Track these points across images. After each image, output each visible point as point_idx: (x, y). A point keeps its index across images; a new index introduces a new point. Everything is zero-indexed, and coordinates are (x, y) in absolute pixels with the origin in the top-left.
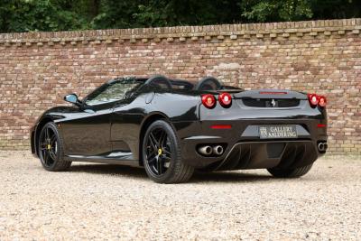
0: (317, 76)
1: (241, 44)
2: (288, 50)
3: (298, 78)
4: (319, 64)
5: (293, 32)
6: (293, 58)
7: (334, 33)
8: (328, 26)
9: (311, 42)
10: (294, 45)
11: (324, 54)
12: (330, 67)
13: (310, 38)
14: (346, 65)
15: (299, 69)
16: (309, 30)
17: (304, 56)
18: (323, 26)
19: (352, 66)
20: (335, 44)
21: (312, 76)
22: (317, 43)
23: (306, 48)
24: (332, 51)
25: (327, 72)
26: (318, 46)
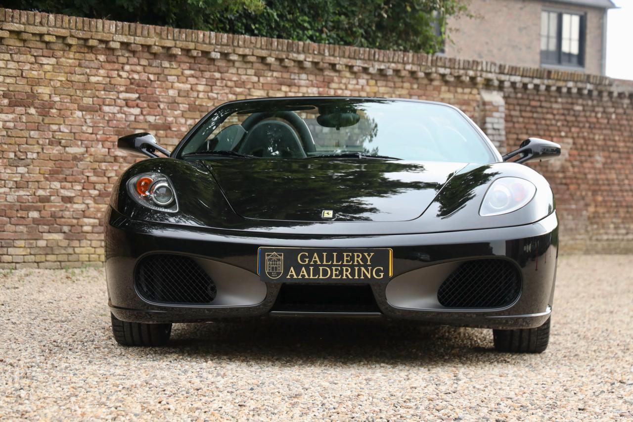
0: (46, 121)
3: (14, 120)
4: (50, 97)
5: (17, 30)
6: (8, 80)
7: (81, 42)
8: (74, 27)
9: (40, 52)
10: (11, 54)
11: (60, 78)
12: (68, 104)
13: (40, 45)
14: (91, 103)
15: (17, 103)
16: (44, 30)
17: (27, 78)
18: (67, 26)
19: (100, 105)
20: (77, 62)
21: (38, 119)
22: (49, 57)
23: (31, 63)
24: (72, 74)
25: (62, 112)
26: (50, 63)
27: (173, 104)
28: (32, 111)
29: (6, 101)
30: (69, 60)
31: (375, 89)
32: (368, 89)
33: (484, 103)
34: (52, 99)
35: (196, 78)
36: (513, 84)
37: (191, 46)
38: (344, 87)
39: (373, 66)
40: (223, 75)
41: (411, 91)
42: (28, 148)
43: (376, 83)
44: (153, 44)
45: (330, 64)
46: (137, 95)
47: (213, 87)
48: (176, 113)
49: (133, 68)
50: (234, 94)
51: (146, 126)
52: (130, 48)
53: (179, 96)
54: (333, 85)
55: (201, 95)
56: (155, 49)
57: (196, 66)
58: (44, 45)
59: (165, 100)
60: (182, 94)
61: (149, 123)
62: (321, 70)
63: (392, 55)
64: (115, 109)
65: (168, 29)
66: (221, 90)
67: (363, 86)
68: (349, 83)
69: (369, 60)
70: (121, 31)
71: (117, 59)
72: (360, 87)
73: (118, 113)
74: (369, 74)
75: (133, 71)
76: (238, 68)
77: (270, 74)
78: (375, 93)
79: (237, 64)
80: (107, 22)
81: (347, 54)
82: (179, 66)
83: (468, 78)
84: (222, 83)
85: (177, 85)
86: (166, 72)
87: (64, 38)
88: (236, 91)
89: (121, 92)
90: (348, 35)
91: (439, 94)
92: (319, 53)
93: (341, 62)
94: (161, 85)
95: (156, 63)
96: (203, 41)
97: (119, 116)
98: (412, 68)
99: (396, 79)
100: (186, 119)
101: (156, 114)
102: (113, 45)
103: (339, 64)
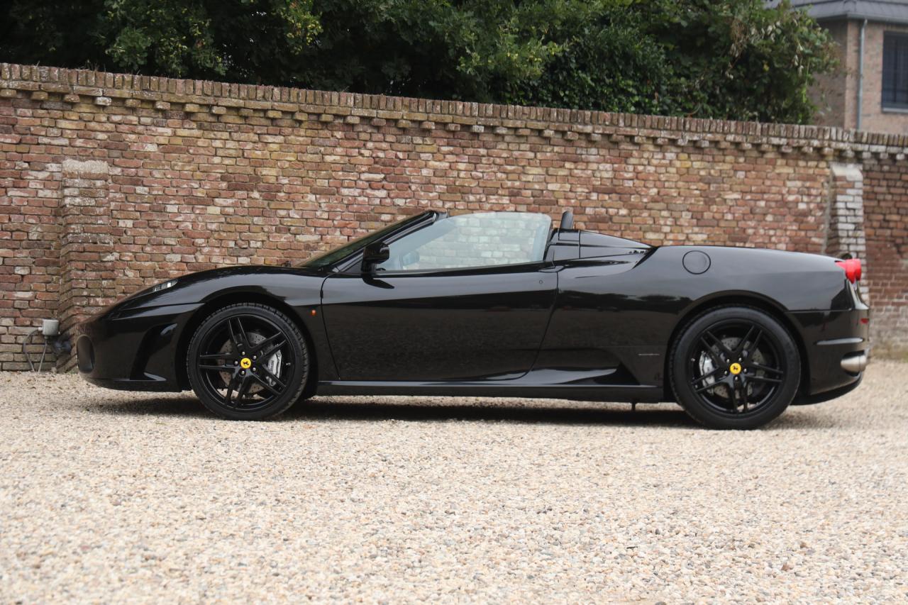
0: (272, 205)
1: (117, 118)
2: (218, 144)
3: (234, 206)
4: (277, 179)
5: (235, 105)
6: (227, 161)
7: (314, 118)
8: (304, 102)
9: (264, 130)
10: (230, 133)
11: (289, 158)
12: (298, 187)
13: (264, 121)
14: (326, 185)
15: (238, 187)
16: (267, 105)
17: (249, 159)
18: (295, 100)
19: (337, 188)
20: (309, 140)
21: (263, 204)
22: (276, 135)
23: (254, 142)
24: (304, 153)
25: (292, 196)
26: (277, 141)
27: (427, 185)
28: (256, 194)
29: (224, 185)
30: (300, 137)
31: (688, 164)
32: (678, 164)
33: (835, 179)
34: (280, 181)
35: (457, 155)
36: (876, 155)
37: (448, 119)
38: (646, 163)
39: (683, 137)
40: (490, 151)
41: (736, 165)
42: (251, 236)
43: (689, 157)
44: (400, 117)
45: (626, 136)
46: (383, 176)
47: (478, 165)
48: (431, 195)
49: (378, 145)
50: (504, 173)
51: (394, 210)
52: (372, 123)
53: (434, 175)
54: (632, 161)
55: (462, 174)
56: (403, 123)
57: (455, 142)
58: (268, 122)
59: (418, 181)
60: (437, 173)
61: (397, 207)
62: (616, 143)
63: (708, 124)
64: (356, 192)
65: (418, 102)
66: (487, 168)
67: (671, 161)
68: (653, 157)
69: (678, 130)
70: (360, 104)
71: (358, 136)
72: (668, 162)
73: (360, 196)
74: (678, 146)
75: (376, 148)
76: (508, 143)
77: (549, 149)
78: (688, 168)
79: (507, 139)
80: (344, 94)
81: (648, 124)
82: (435, 142)
83: (811, 149)
84: (488, 160)
85: (432, 163)
86: (418, 149)
87: (293, 113)
88: (506, 169)
89: (363, 172)
90: (687, 100)
91: (774, 168)
92: (612, 124)
93: (640, 133)
94: (413, 163)
95: (406, 139)
96: (463, 112)
97: (360, 199)
98: (735, 139)
99: (715, 152)
100: (444, 202)
101: (406, 196)
102: (350, 120)
103: (638, 135)
